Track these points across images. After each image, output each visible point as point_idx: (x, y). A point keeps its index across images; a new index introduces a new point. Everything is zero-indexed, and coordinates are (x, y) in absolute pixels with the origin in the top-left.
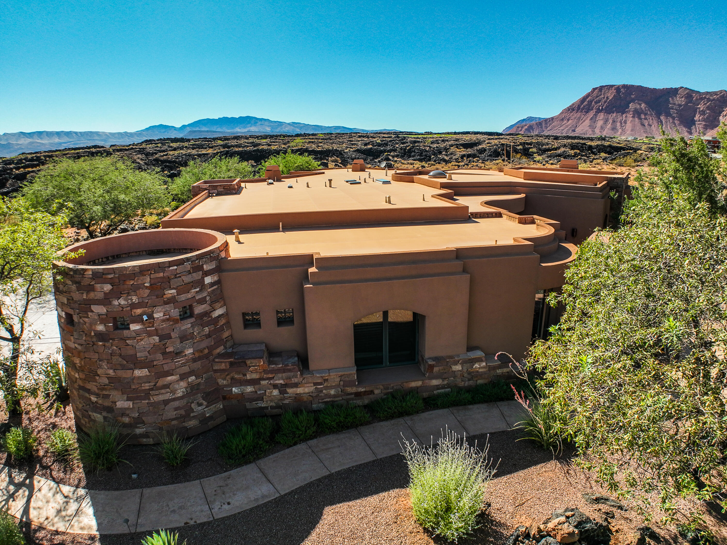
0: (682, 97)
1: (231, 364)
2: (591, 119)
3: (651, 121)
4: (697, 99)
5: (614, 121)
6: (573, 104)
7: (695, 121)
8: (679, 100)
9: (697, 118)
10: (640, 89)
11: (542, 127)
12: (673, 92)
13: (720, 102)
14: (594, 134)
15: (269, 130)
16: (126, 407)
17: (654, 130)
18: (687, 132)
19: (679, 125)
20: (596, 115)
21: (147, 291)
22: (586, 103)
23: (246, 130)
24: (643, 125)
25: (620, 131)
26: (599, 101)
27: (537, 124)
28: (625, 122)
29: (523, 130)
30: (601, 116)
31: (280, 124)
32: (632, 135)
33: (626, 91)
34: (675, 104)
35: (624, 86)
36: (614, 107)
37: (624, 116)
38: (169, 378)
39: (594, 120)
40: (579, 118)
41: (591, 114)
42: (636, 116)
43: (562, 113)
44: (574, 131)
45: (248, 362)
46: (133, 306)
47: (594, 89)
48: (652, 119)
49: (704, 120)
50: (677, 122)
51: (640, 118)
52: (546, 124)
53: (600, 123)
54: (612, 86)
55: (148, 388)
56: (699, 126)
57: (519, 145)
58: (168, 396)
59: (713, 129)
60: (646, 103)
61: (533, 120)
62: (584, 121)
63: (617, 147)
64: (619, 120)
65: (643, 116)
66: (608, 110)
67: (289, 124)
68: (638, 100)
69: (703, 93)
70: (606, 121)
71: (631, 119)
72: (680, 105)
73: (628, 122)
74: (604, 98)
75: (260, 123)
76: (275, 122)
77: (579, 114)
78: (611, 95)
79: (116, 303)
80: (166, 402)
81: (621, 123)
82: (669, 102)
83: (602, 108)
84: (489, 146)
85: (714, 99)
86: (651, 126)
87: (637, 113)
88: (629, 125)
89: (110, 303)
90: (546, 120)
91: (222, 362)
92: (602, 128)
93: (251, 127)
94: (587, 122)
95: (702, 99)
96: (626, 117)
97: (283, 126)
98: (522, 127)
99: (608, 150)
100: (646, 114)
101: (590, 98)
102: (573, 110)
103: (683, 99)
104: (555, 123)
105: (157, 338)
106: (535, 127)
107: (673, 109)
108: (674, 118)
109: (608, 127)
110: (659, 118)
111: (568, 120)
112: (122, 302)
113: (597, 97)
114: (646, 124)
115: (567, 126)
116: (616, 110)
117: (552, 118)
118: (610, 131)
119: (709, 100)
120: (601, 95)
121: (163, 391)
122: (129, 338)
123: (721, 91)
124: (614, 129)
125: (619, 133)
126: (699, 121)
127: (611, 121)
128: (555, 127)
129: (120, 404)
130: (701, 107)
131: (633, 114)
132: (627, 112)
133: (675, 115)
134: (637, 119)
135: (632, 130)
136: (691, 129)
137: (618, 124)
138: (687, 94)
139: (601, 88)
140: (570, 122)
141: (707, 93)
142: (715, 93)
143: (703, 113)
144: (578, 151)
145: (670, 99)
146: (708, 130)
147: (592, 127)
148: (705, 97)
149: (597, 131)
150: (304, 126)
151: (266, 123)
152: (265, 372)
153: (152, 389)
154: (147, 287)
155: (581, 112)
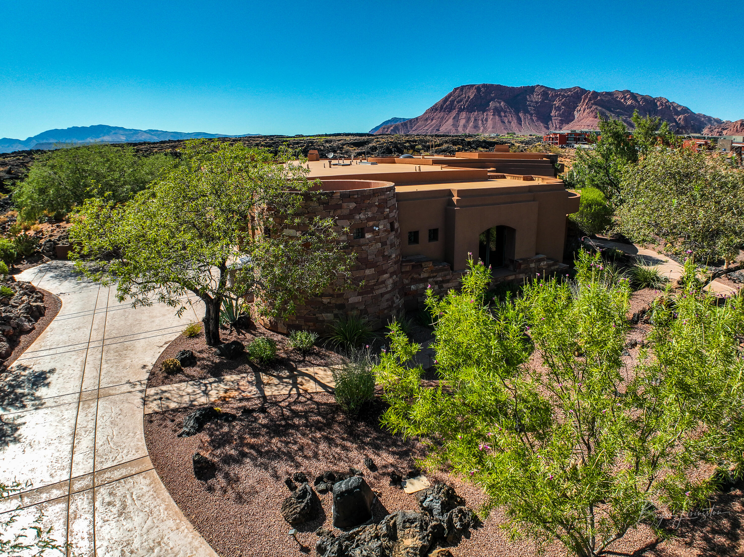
0: (539, 95)
1: (413, 266)
2: (454, 118)
3: (511, 118)
4: (552, 96)
5: (475, 120)
6: (436, 104)
7: (551, 117)
8: (536, 97)
9: (553, 114)
10: (499, 88)
11: (407, 128)
12: (531, 90)
13: (574, 98)
14: (457, 133)
15: (124, 139)
16: (357, 301)
17: (514, 126)
18: (545, 127)
19: (537, 121)
20: (458, 114)
21: (376, 208)
22: (448, 103)
23: (98, 140)
24: (503, 122)
25: (482, 128)
26: (461, 101)
27: (402, 124)
28: (486, 120)
29: (389, 130)
30: (464, 115)
31: (136, 132)
32: (493, 132)
33: (486, 90)
34: (532, 101)
35: (484, 86)
36: (475, 106)
37: (485, 114)
38: (385, 276)
39: (456, 119)
40: (443, 117)
41: (454, 113)
42: (496, 114)
43: (426, 113)
44: (438, 130)
45: (423, 264)
46: (369, 219)
47: (456, 89)
48: (512, 117)
49: (560, 115)
50: (535, 119)
51: (500, 116)
52: (411, 124)
53: (462, 122)
54: (472, 86)
55: (373, 284)
56: (555, 121)
57: (406, 143)
58: (383, 290)
59: (568, 124)
60: (505, 101)
61: (397, 121)
62: (447, 120)
63: (491, 142)
64: (480, 118)
65: (503, 114)
66: (470, 109)
67: (145, 132)
68: (498, 99)
69: (558, 90)
70: (468, 120)
71: (491, 117)
72: (537, 102)
73: (489, 120)
74: (465, 97)
75: (113, 132)
76: (130, 130)
77: (442, 114)
78: (472, 94)
79: (357, 217)
80: (382, 295)
81: (483, 121)
82: (526, 100)
83: (464, 107)
84: (379, 144)
85: (568, 96)
86: (511, 123)
87: (497, 111)
88: (490, 123)
89: (353, 218)
90: (411, 120)
91: (407, 265)
92: (465, 126)
93: (104, 136)
94: (450, 121)
95: (557, 96)
96: (487, 115)
97: (139, 135)
98: (388, 128)
99: (483, 145)
100: (505, 112)
101: (452, 98)
102: (436, 110)
103: (540, 96)
104: (420, 123)
105: (380, 244)
106: (400, 127)
107: (530, 106)
108: (531, 115)
109: (470, 125)
110: (518, 115)
111: (432, 120)
112: (362, 216)
113: (459, 96)
114: (506, 121)
115: (431, 126)
116: (477, 109)
117: (417, 119)
118: (473, 129)
119: (563, 96)
120: (462, 95)
121: (381, 286)
122: (364, 245)
123: (575, 88)
124: (476, 127)
125: (481, 131)
126: (555, 116)
127: (473, 119)
128: (419, 127)
129: (351, 300)
130: (557, 103)
131: (494, 112)
132: (488, 110)
133: (532, 112)
134: (497, 117)
135: (493, 128)
136: (548, 125)
137: (480, 122)
138: (543, 91)
139: (463, 88)
140: (434, 121)
141: (562, 90)
142: (569, 90)
143: (558, 109)
144: (461, 147)
145: (528, 97)
146: (564, 125)
147: (455, 125)
148: (560, 94)
149: (460, 129)
150: (162, 134)
151: (121, 132)
152: (432, 272)
153: (375, 285)
154: (376, 205)
155: (444, 111)
